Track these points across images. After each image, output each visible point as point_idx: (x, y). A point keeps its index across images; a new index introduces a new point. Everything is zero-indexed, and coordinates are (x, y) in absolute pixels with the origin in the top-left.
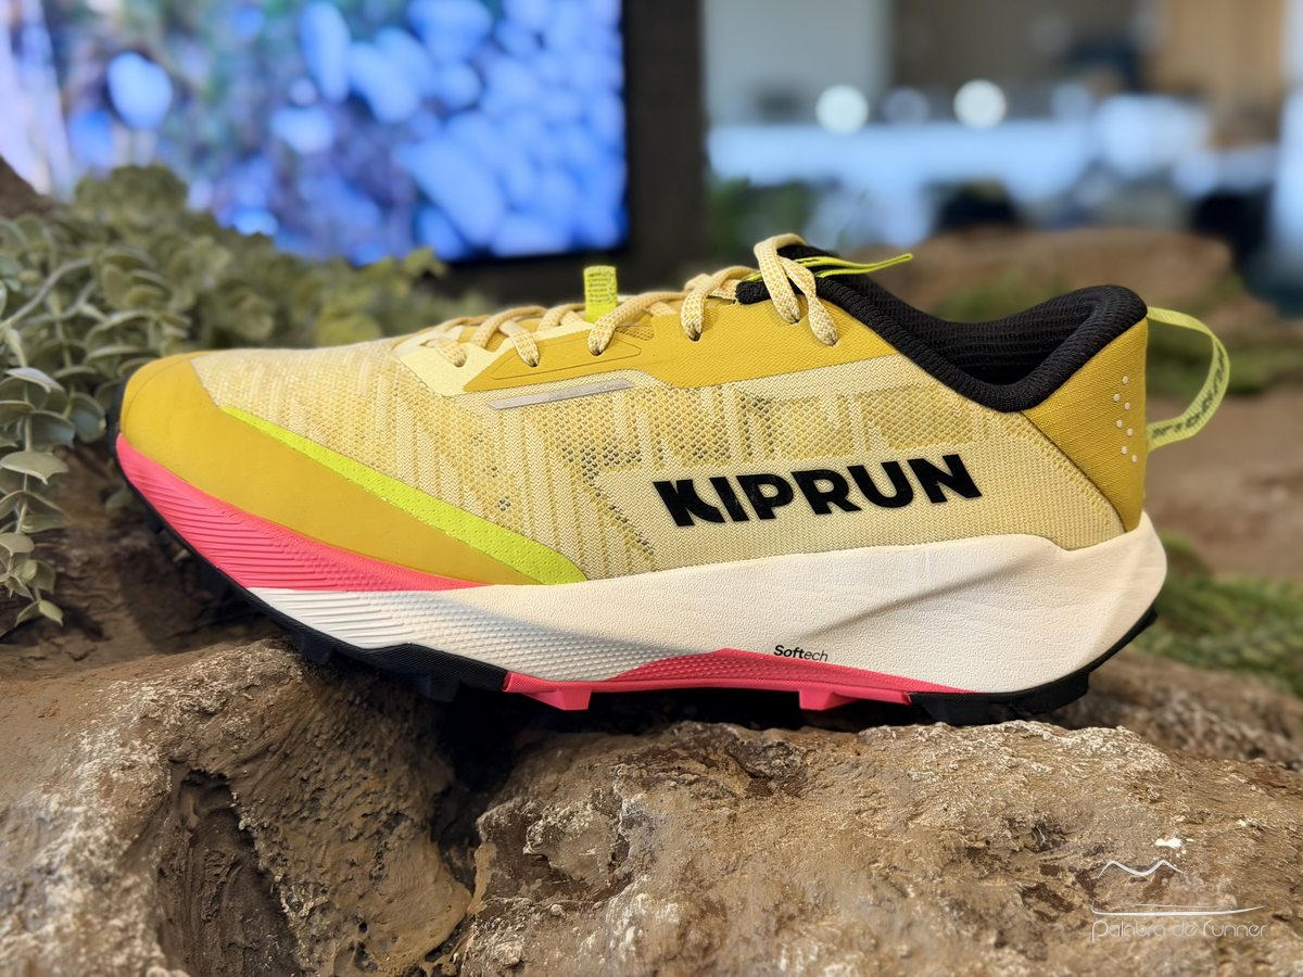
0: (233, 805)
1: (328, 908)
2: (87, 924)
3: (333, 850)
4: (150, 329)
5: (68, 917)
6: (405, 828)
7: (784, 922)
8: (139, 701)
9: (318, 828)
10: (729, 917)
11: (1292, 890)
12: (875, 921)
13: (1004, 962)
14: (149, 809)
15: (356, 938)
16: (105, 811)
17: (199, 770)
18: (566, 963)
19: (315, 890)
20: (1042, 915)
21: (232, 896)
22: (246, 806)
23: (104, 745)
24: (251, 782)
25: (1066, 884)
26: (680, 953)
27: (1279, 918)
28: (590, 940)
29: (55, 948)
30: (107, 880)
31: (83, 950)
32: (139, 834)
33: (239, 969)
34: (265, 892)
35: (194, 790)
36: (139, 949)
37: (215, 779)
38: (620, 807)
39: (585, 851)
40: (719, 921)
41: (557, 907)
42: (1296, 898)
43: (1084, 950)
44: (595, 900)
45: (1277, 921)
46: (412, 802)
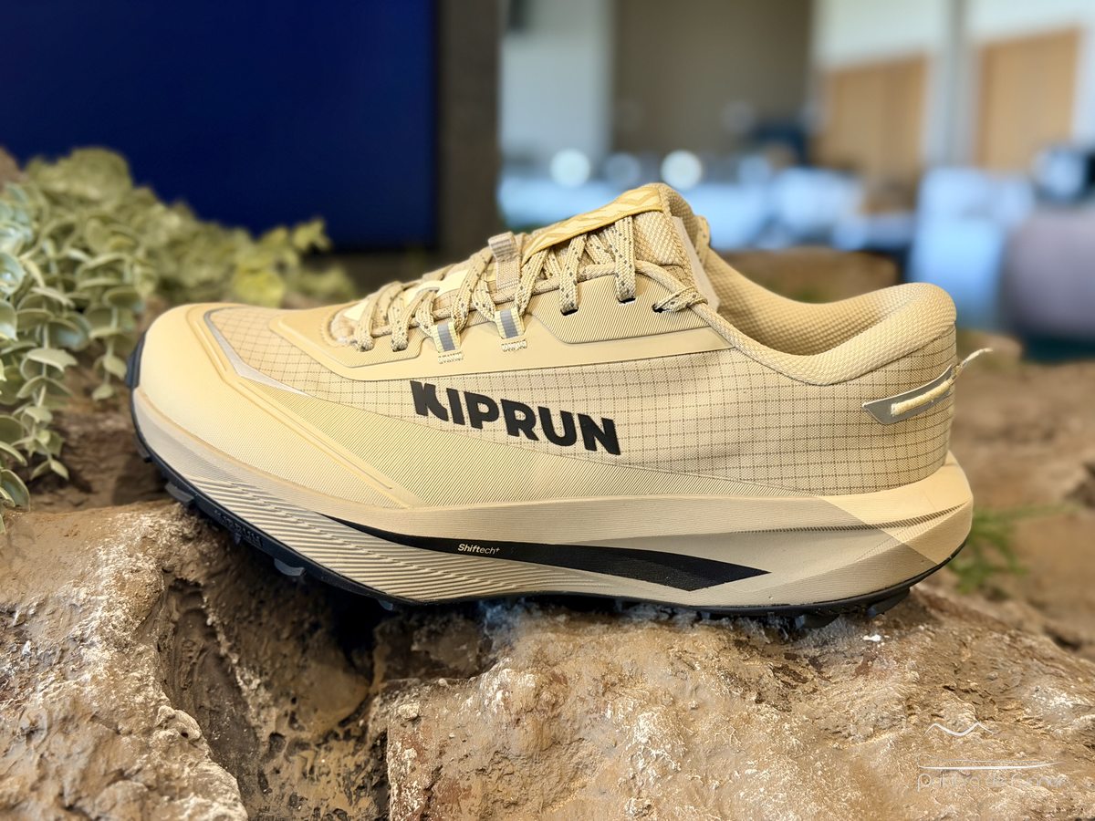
0: (203, 607)
1: (270, 685)
2: (114, 674)
3: (272, 644)
4: (126, 269)
5: (100, 669)
6: (322, 633)
7: (608, 687)
8: (140, 526)
9: (261, 629)
10: (569, 684)
11: (955, 671)
12: (673, 685)
13: (762, 711)
14: (152, 600)
15: (289, 707)
16: (122, 599)
17: (182, 579)
18: (452, 717)
19: (260, 672)
20: (786, 684)
21: (200, 674)
22: (212, 608)
23: (116, 555)
24: (216, 591)
25: (800, 665)
26: (535, 707)
27: (947, 688)
28: (469, 701)
29: (92, 689)
30: (126, 646)
31: (113, 691)
32: (145, 618)
33: (207, 725)
34: (225, 671)
35: (177, 594)
36: (151, 693)
37: (192, 586)
38: (485, 615)
39: (458, 647)
40: (562, 687)
41: (442, 681)
42: (958, 677)
43: (816, 705)
44: (469, 677)
45: (946, 690)
46: (326, 617)
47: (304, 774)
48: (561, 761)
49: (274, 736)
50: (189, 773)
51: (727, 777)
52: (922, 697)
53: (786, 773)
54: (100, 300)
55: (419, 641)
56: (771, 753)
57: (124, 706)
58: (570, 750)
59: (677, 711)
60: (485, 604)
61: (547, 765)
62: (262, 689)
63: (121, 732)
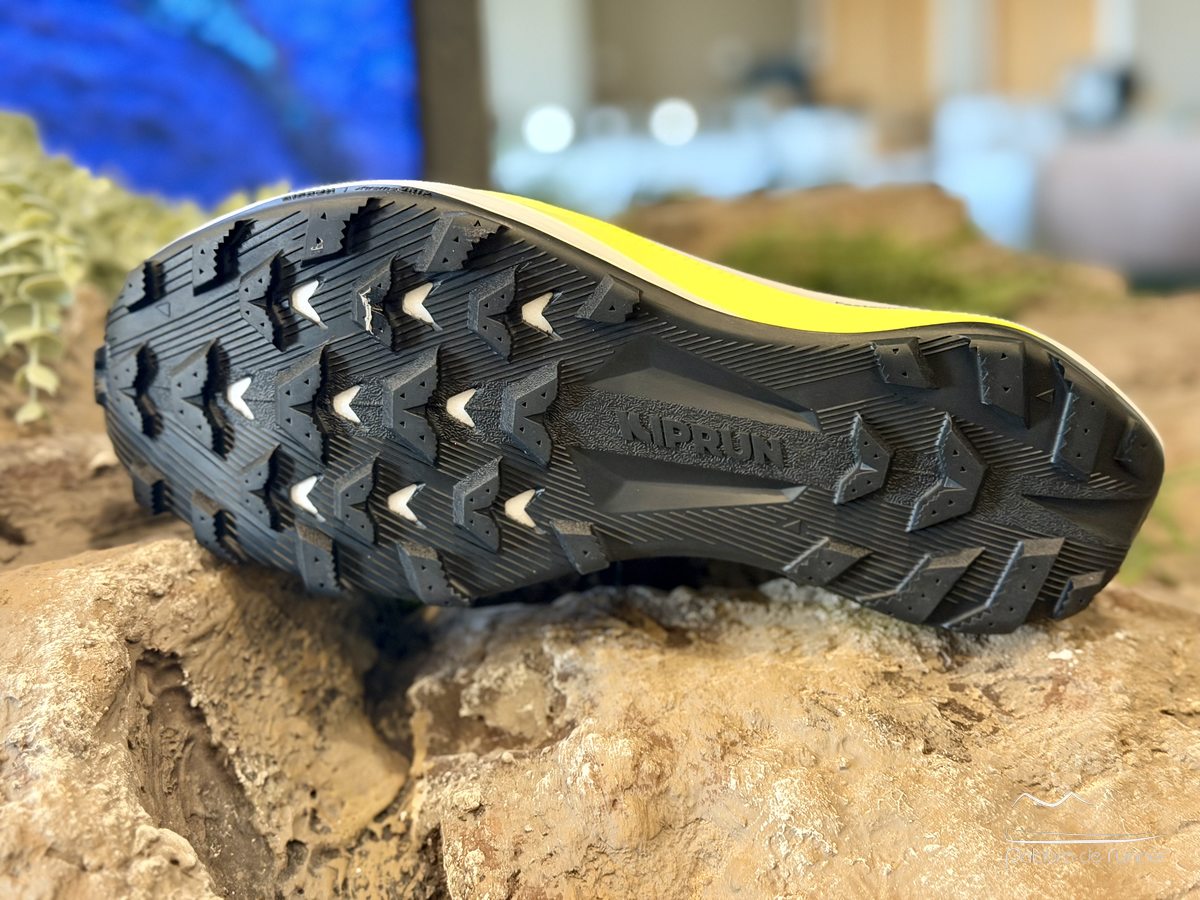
0: (185, 683)
1: (280, 778)
2: (73, 789)
3: (279, 722)
4: (44, 251)
5: (53, 784)
6: (342, 702)
7: (727, 748)
8: (91, 584)
9: (263, 703)
10: (675, 747)
11: (1171, 690)
12: (812, 739)
13: (934, 765)
14: (115, 683)
15: (308, 804)
16: (75, 685)
17: (153, 650)
18: (525, 802)
19: (267, 761)
20: (958, 724)
21: (187, 771)
22: (197, 683)
23: (63, 627)
24: (199, 662)
25: (972, 698)
27: (1166, 712)
28: (546, 780)
29: (44, 813)
30: (86, 748)
31: (73, 813)
32: (108, 706)
33: (203, 838)
34: (220, 765)
35: (148, 669)
36: (125, 810)
37: (167, 658)
38: (552, 664)
39: (522, 707)
40: (667, 752)
41: (507, 755)
42: (1176, 696)
43: (1001, 751)
44: (541, 747)
45: (1165, 715)
46: (345, 680)
47: (336, 890)
48: (674, 850)
49: (293, 844)
51: (901, 857)
52: (1138, 728)
53: (980, 847)
54: (15, 294)
55: (469, 703)
56: (955, 821)
57: (90, 831)
58: (685, 835)
59: (823, 773)
60: (551, 648)
61: (657, 857)
62: (271, 784)
63: (88, 868)
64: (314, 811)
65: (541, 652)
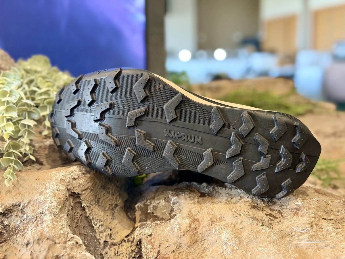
0: (81, 201)
1: (103, 225)
2: (54, 224)
3: (103, 212)
4: (51, 93)
5: (49, 223)
6: (119, 208)
7: (213, 222)
8: (60, 175)
9: (99, 207)
10: (200, 222)
11: (326, 213)
12: (234, 221)
13: (264, 229)
14: (64, 199)
15: (109, 232)
16: (55, 199)
17: (73, 192)
18: (162, 234)
19: (100, 221)
20: (271, 219)
21: (81, 222)
22: (84, 201)
23: (52, 185)
24: (85, 195)
25: (275, 213)
26: (190, 230)
28: (168, 229)
29: (47, 230)
30: (57, 215)
31: (54, 230)
32: (63, 205)
33: (83, 239)
34: (88, 221)
35: (72, 197)
36: (66, 230)
37: (77, 194)
38: (171, 200)
39: (163, 211)
40: (198, 223)
41: (159, 222)
42: (327, 215)
43: (281, 226)
44: (167, 221)
45: (323, 220)
46: (120, 202)
47: (115, 254)
48: (198, 247)
49: (105, 242)
50: (79, 256)
51: (254, 251)
52: (316, 222)
53: (273, 249)
54: (43, 103)
55: (150, 209)
56: (268, 242)
57: (57, 234)
58: (201, 244)
59: (236, 230)
60: (171, 196)
61: (194, 249)
62: (101, 227)
63: (57, 243)
64: (111, 234)
65: (169, 197)
